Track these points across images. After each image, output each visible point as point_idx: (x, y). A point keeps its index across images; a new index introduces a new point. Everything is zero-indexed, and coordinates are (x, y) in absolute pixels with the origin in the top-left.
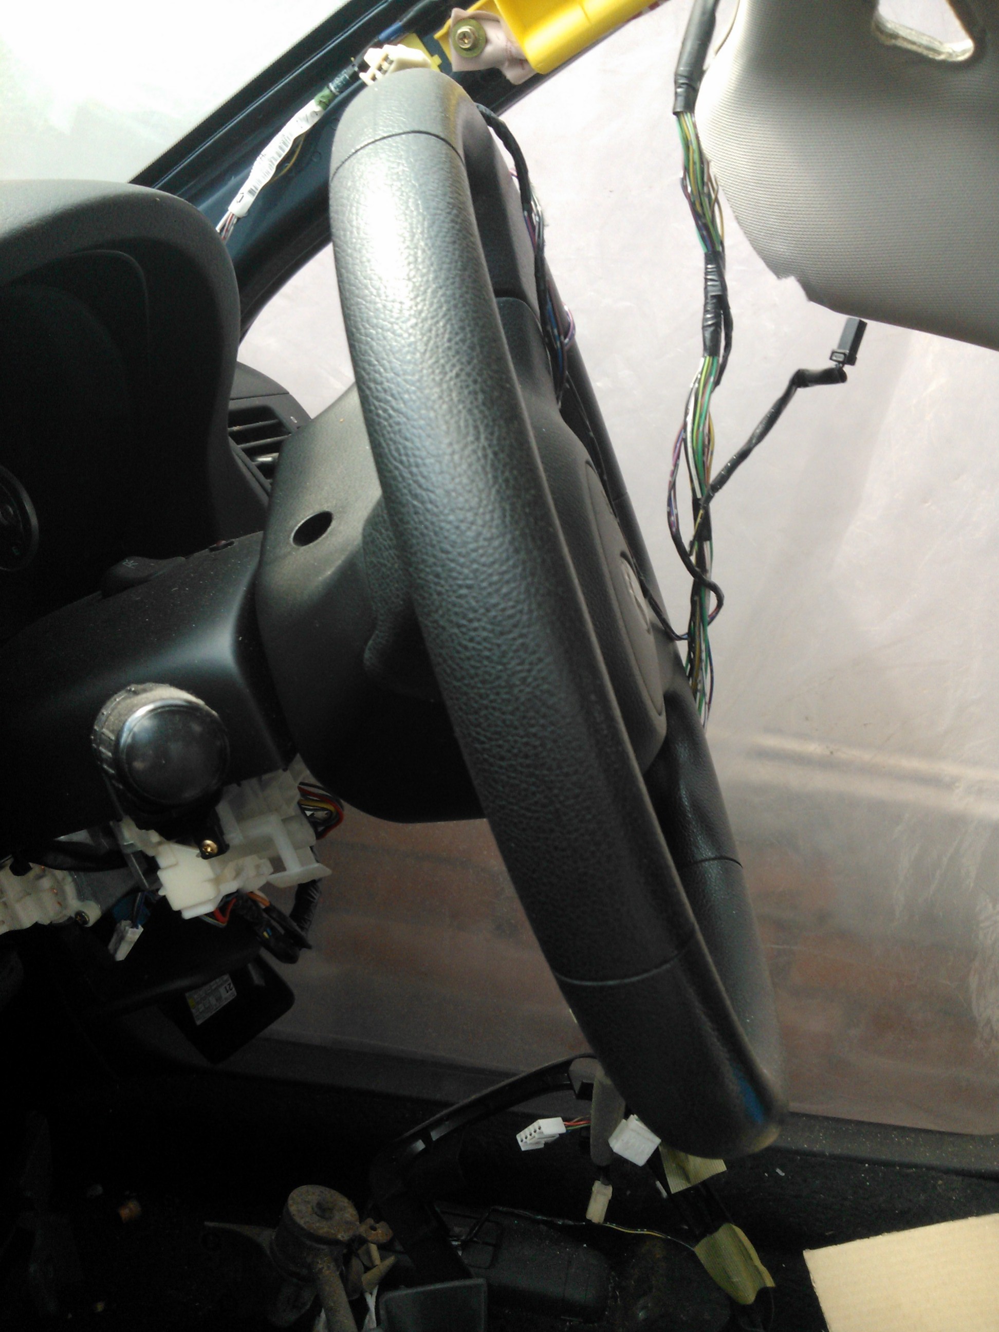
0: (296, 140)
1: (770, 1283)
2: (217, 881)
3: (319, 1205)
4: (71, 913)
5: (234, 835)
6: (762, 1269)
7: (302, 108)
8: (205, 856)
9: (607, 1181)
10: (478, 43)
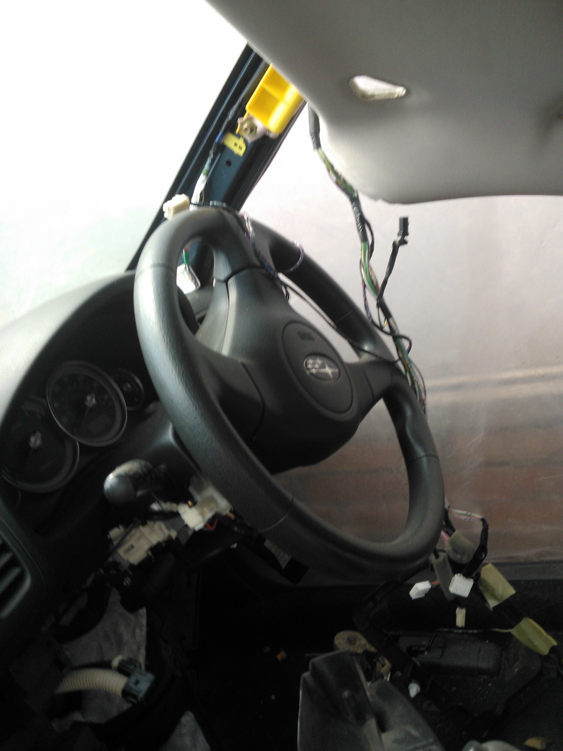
0: (201, 194)
1: (554, 643)
2: (202, 514)
3: (348, 639)
4: (167, 535)
5: (198, 498)
6: (549, 637)
7: (198, 178)
8: (190, 507)
9: (462, 607)
10: (253, 129)
